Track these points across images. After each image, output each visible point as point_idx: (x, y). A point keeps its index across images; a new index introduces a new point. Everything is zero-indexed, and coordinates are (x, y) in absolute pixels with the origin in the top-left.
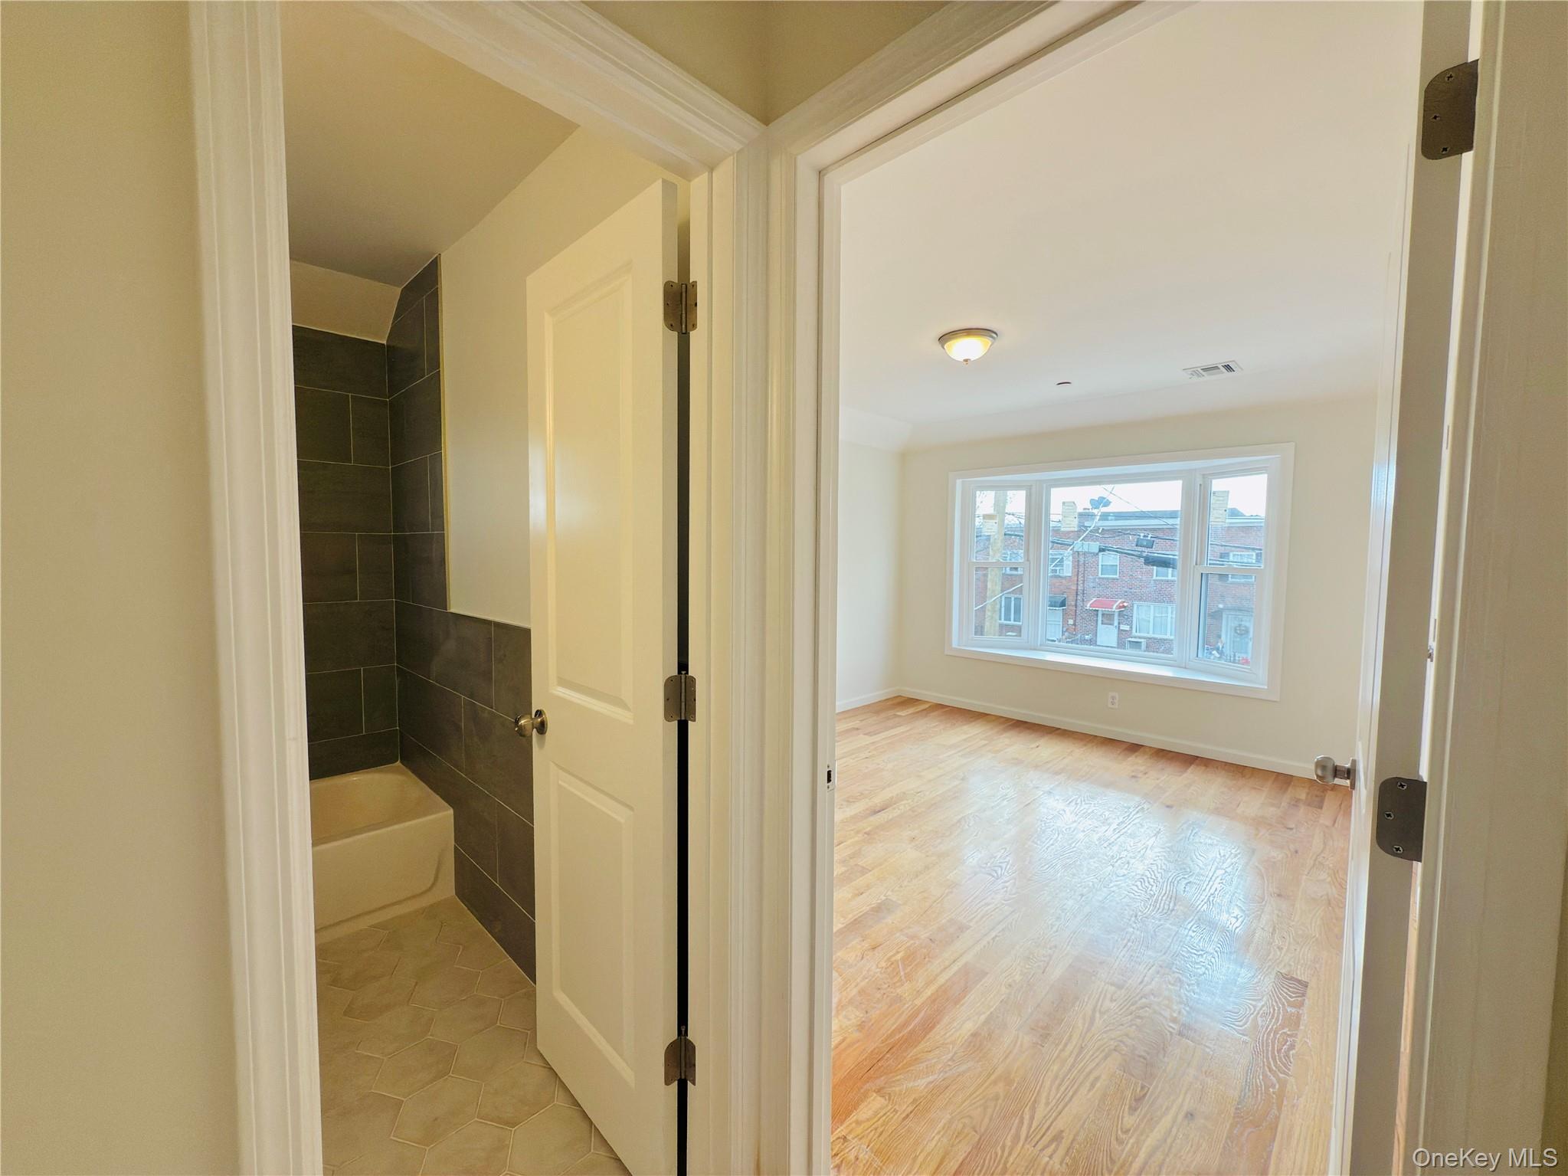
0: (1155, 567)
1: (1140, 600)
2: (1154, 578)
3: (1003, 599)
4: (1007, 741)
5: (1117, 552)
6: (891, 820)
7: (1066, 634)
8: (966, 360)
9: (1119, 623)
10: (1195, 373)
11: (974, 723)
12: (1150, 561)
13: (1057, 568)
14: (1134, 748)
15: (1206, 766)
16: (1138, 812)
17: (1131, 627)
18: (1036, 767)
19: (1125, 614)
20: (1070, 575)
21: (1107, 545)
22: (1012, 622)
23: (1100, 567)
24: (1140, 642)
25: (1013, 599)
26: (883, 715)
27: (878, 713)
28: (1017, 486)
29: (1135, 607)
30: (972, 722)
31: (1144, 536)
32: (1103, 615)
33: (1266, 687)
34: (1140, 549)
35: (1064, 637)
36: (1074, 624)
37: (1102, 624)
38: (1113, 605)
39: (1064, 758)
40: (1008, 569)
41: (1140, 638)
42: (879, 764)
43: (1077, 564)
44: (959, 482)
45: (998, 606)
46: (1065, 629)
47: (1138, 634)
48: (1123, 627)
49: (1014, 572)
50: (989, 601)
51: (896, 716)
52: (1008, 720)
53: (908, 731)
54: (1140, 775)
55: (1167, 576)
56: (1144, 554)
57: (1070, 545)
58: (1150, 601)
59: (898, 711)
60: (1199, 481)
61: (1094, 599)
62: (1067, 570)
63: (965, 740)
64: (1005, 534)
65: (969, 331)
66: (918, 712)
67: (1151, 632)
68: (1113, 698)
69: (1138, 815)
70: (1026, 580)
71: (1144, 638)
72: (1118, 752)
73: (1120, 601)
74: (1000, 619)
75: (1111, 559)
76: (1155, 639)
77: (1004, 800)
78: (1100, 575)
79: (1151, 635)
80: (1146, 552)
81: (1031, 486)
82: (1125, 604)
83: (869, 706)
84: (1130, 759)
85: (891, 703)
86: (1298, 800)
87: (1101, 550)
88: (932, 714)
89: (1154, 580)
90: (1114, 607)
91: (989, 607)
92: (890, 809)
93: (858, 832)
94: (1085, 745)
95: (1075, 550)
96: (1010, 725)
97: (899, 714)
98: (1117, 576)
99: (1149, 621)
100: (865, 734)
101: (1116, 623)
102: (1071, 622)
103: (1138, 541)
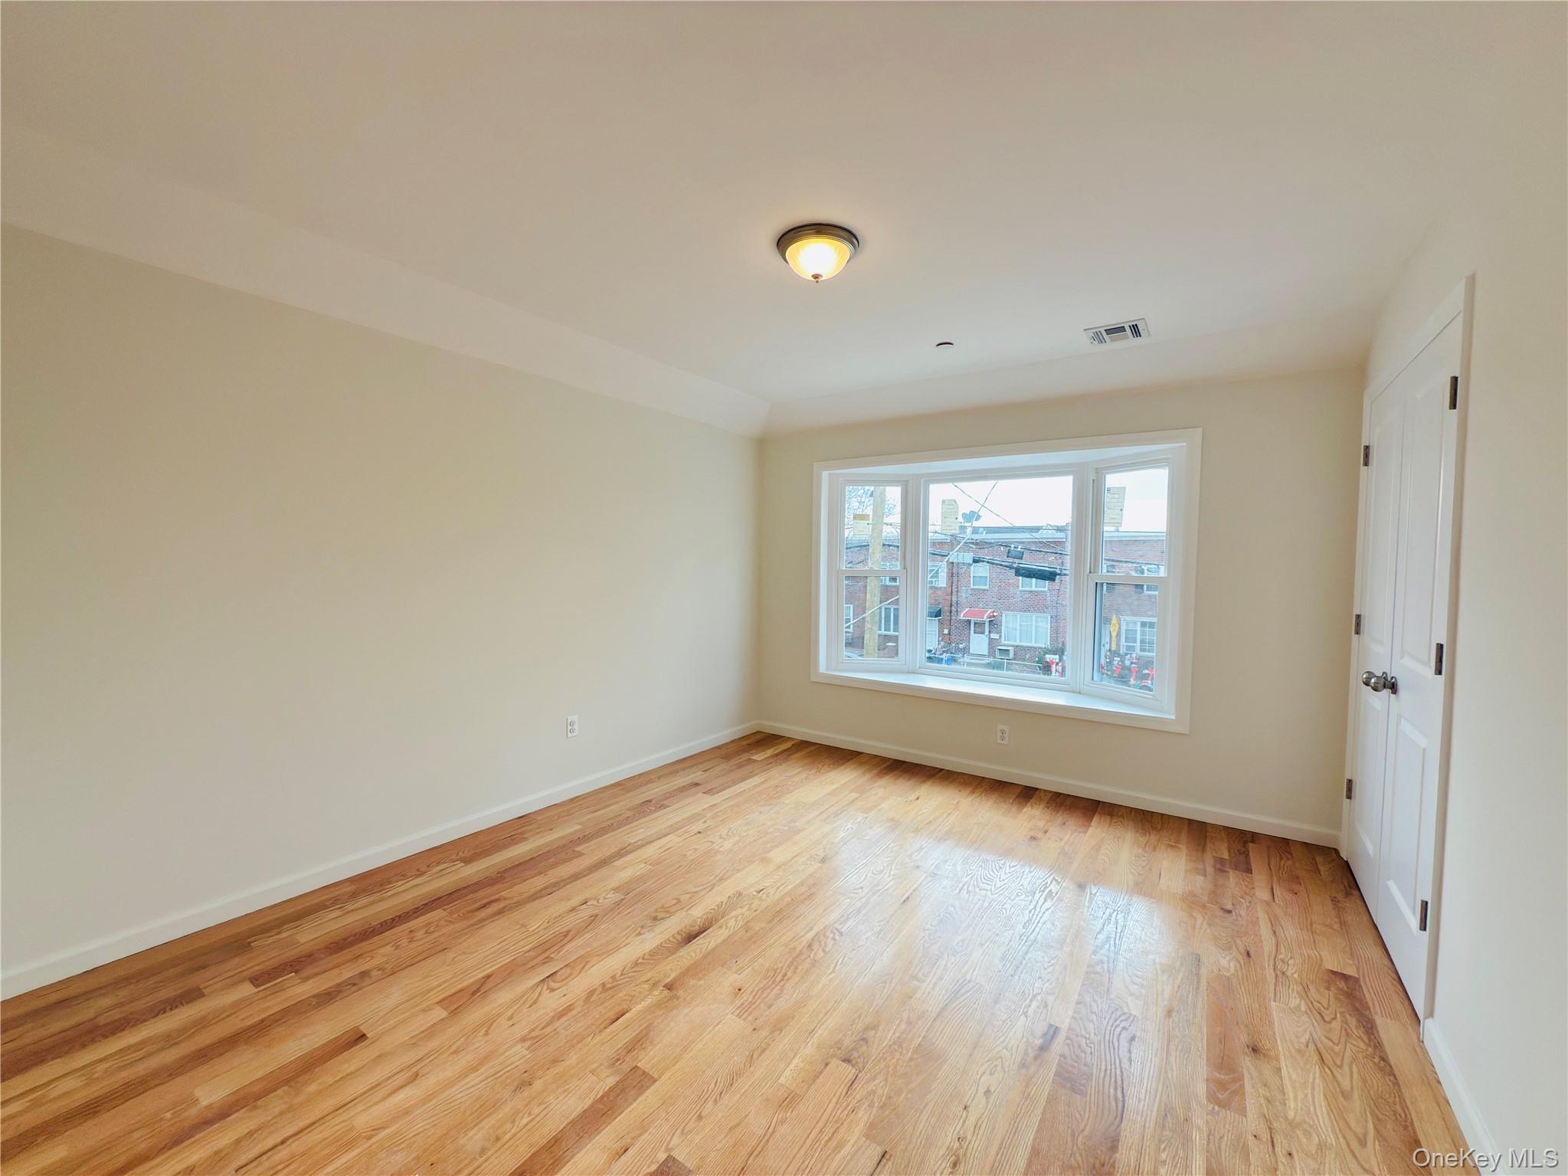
0: (1021, 578)
1: (1008, 610)
2: (1020, 588)
3: (883, 609)
4: (881, 792)
5: (988, 562)
6: (713, 950)
7: (942, 643)
8: (816, 277)
9: (990, 632)
10: (1098, 337)
11: (842, 767)
12: (1019, 572)
13: (934, 580)
14: (1026, 794)
15: (1111, 815)
16: (1045, 900)
17: (1000, 636)
18: (917, 831)
19: (994, 624)
20: (945, 585)
21: (980, 556)
22: (891, 633)
23: (972, 578)
24: (1008, 650)
25: (892, 610)
26: (734, 761)
27: (727, 757)
28: (892, 481)
29: (1004, 615)
30: (843, 764)
31: (1015, 547)
32: (975, 623)
33: (1173, 717)
34: (1011, 560)
35: (940, 646)
36: (949, 634)
37: (975, 633)
38: (983, 615)
39: (949, 814)
40: (888, 579)
41: (1008, 646)
42: (713, 843)
43: (951, 575)
44: (825, 475)
45: (877, 618)
46: (940, 639)
47: (1006, 643)
48: (993, 636)
49: (893, 584)
50: (868, 613)
51: (750, 761)
52: (884, 759)
53: (763, 783)
54: (1040, 835)
55: (1031, 587)
56: (1015, 565)
57: (947, 556)
58: (1017, 611)
59: (753, 755)
60: (1092, 476)
61: (967, 609)
62: (942, 582)
63: (831, 794)
64: (884, 545)
65: (820, 229)
66: (777, 755)
67: (1018, 640)
68: (1003, 732)
69: (1047, 905)
70: (902, 591)
71: (1012, 646)
72: (1011, 801)
73: (990, 610)
74: (880, 630)
75: (982, 570)
76: (1022, 646)
77: (874, 894)
78: (972, 586)
79: (1018, 643)
80: (1016, 563)
81: (907, 481)
82: (995, 614)
83: (719, 747)
84: (1025, 809)
85: (745, 743)
86: (1221, 861)
87: (975, 561)
88: (793, 757)
89: (1020, 591)
90: (985, 617)
91: (868, 619)
92: (714, 927)
93: (655, 985)
94: (973, 792)
95: (951, 561)
96: (886, 768)
97: (754, 758)
98: (987, 587)
99: (1016, 629)
100: (704, 793)
101: (987, 633)
102: (946, 631)
103: (1009, 552)
